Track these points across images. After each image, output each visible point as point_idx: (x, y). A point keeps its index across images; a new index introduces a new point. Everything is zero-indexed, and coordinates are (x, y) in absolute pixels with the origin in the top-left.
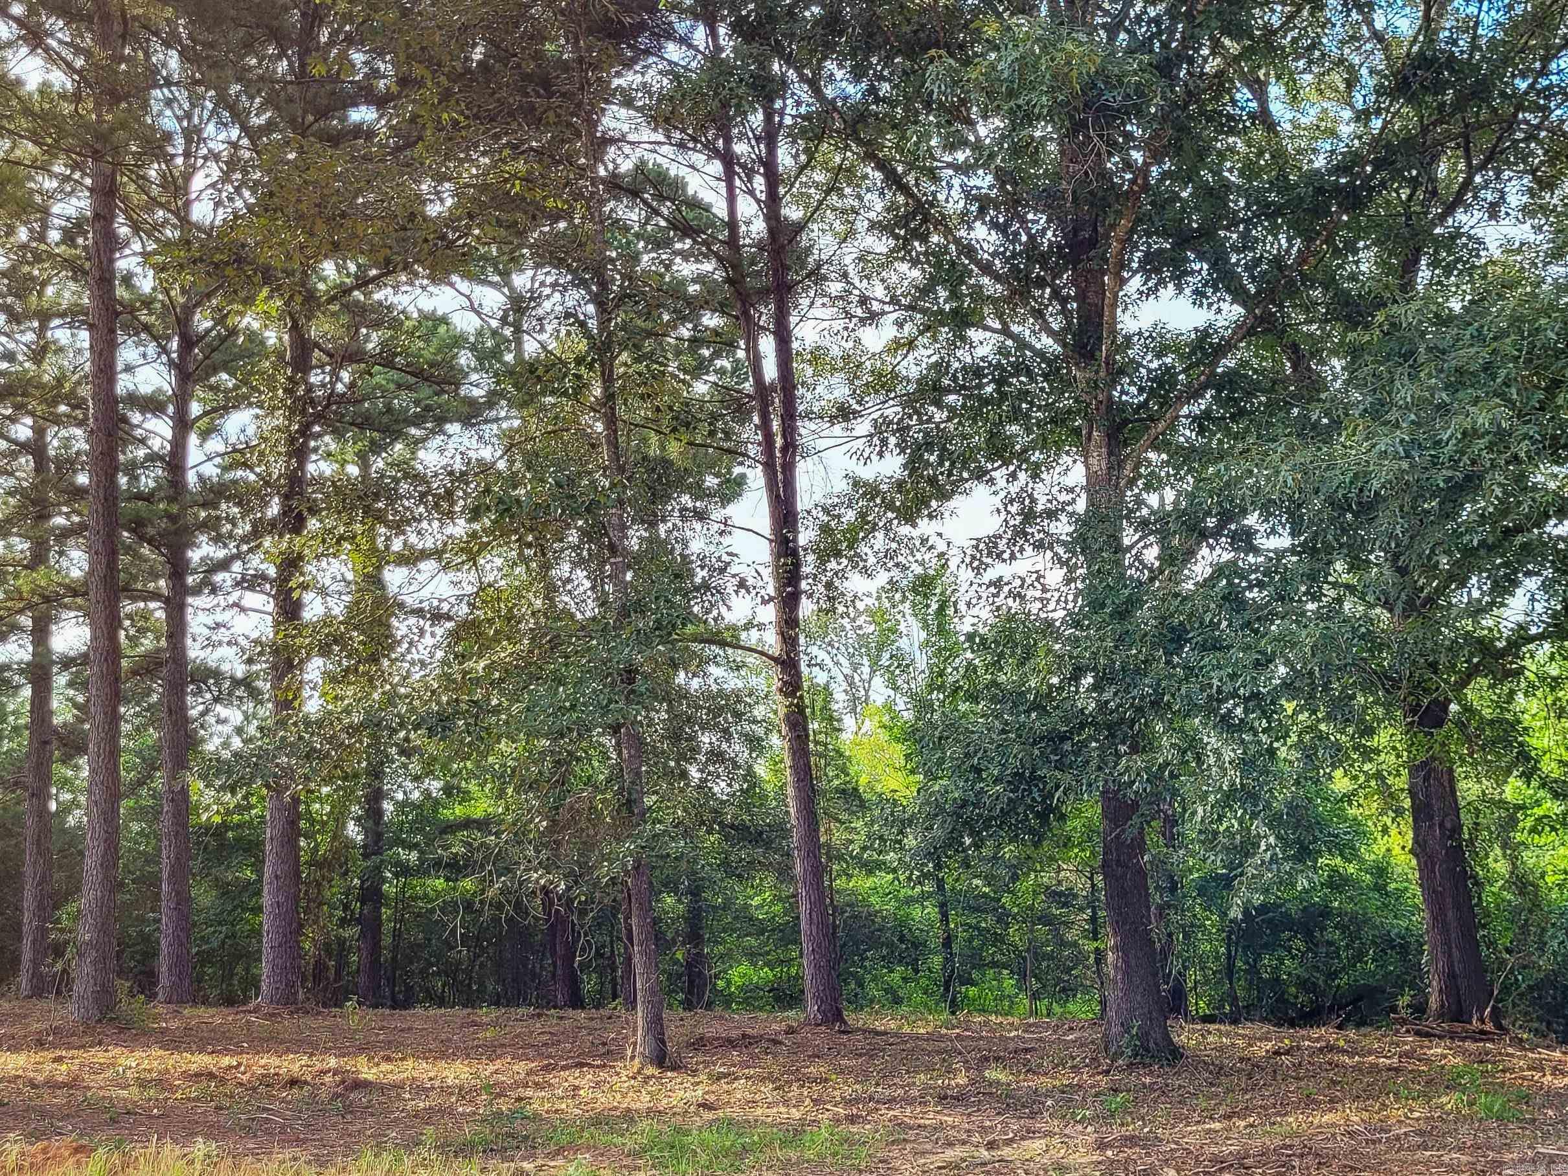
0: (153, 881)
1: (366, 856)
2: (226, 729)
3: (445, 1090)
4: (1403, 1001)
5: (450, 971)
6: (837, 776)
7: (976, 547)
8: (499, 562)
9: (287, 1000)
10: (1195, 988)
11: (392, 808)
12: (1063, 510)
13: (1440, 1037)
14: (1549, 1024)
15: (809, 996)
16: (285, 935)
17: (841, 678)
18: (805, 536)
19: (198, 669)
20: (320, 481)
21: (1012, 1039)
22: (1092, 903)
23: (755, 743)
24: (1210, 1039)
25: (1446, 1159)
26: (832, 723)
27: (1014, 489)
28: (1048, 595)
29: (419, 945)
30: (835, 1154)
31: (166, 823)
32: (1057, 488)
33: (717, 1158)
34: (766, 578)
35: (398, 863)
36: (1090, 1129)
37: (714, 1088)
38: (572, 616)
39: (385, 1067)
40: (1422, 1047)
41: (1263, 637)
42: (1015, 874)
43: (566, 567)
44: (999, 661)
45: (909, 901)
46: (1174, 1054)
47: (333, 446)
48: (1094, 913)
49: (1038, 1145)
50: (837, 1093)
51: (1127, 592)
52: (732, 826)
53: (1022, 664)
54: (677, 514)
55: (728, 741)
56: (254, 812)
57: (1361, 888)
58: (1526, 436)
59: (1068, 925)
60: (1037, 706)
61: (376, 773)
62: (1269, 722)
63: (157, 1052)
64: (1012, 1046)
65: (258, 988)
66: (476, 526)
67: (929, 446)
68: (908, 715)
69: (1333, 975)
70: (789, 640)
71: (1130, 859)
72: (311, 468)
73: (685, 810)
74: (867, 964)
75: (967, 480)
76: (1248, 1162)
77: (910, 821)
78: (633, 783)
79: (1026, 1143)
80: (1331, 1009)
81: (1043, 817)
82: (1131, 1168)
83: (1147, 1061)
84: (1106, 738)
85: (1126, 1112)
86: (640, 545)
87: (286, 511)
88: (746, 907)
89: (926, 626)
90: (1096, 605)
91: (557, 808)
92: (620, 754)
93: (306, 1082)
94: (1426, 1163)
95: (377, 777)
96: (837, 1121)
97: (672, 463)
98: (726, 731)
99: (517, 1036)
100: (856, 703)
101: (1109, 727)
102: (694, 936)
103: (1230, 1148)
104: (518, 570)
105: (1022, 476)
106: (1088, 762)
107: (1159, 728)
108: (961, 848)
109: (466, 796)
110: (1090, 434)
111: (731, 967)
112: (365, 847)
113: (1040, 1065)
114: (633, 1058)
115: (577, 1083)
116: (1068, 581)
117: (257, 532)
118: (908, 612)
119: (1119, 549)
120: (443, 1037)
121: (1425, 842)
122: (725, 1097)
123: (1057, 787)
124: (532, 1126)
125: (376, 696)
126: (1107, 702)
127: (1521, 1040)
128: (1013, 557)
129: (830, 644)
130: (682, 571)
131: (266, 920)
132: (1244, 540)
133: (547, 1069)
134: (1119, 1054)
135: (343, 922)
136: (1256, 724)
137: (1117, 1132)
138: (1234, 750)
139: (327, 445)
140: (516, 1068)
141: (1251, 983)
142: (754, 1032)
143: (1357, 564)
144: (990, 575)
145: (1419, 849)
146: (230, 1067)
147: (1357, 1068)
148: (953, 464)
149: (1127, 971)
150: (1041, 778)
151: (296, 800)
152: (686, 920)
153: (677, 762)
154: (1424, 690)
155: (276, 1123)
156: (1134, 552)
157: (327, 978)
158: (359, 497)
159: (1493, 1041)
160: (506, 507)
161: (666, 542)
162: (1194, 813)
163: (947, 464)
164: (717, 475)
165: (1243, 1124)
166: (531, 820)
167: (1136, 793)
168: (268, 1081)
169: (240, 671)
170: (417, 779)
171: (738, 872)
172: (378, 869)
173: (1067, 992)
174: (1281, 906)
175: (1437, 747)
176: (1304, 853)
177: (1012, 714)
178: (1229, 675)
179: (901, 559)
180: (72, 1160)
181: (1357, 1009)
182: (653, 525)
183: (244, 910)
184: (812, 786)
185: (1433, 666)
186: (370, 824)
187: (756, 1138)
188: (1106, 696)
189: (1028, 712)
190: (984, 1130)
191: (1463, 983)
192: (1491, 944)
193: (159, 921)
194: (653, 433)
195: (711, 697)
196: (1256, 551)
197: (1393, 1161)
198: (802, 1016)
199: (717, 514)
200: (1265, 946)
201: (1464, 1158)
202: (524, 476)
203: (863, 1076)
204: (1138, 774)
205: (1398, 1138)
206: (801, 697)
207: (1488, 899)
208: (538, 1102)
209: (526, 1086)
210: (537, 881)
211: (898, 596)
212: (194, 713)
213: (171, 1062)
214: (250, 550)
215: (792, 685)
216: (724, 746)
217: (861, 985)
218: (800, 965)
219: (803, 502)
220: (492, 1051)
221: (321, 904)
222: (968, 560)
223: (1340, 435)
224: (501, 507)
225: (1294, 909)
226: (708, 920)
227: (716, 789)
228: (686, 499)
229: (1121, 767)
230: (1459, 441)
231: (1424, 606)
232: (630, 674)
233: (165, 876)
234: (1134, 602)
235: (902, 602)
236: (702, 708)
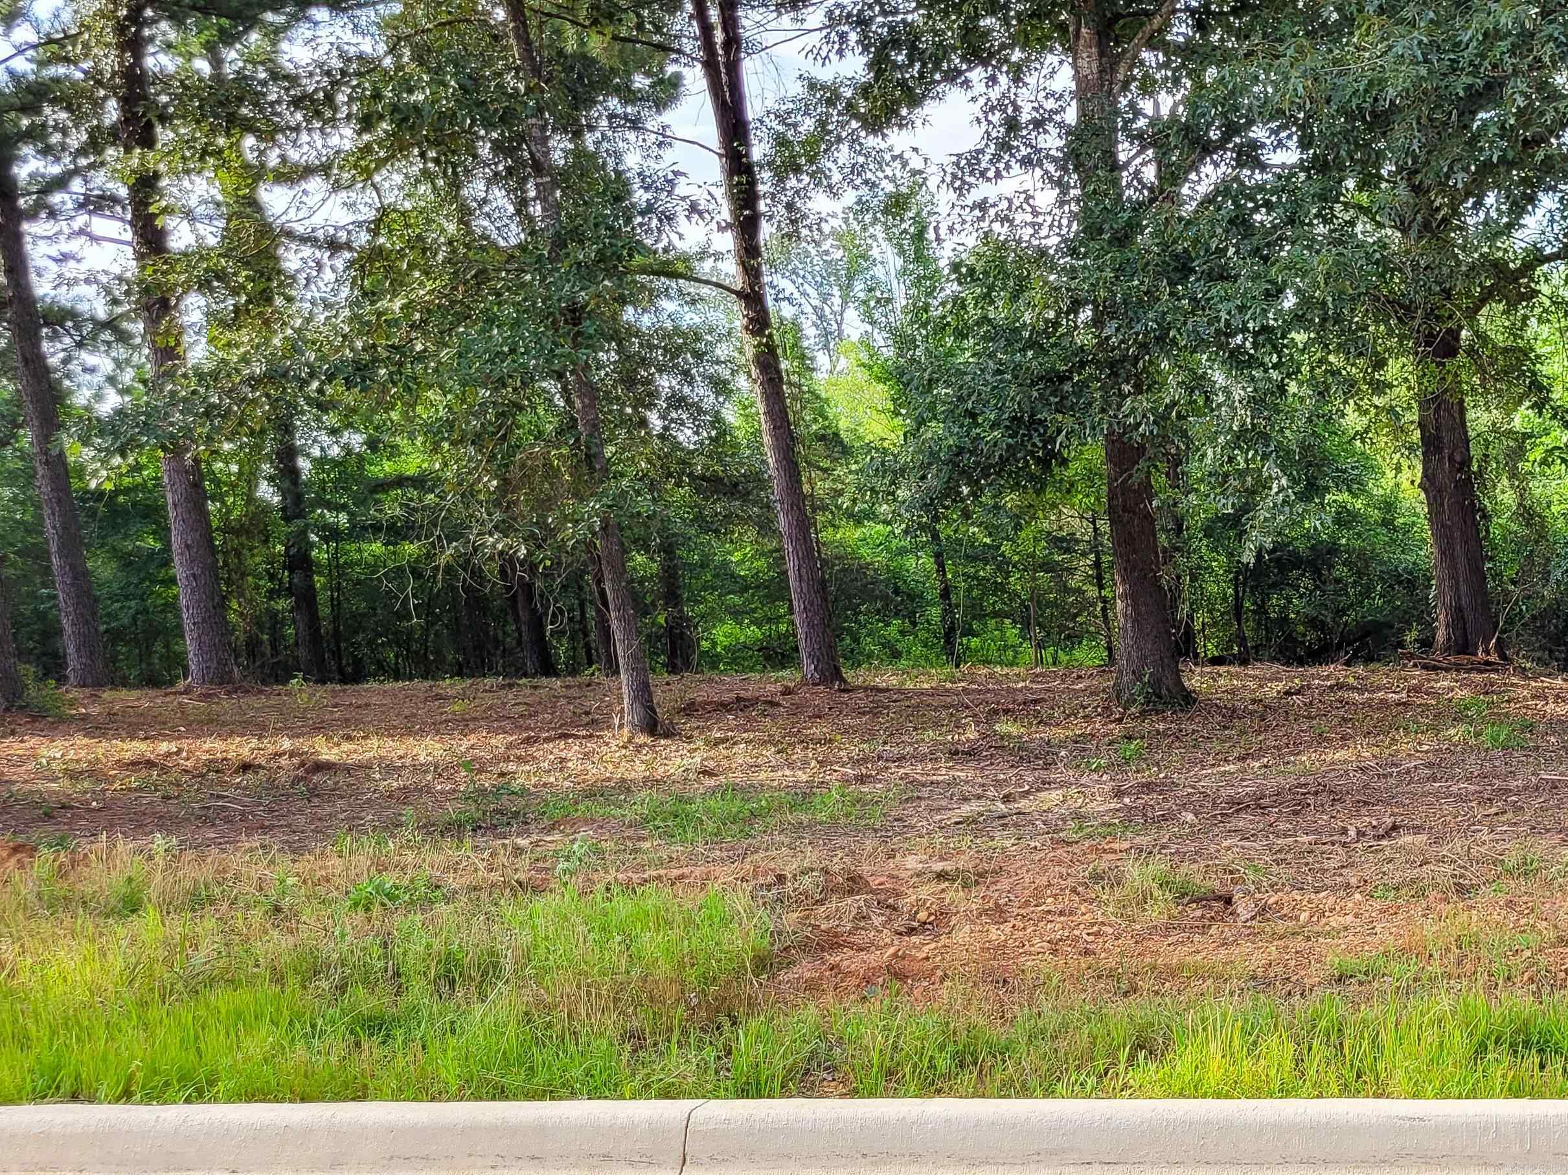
0: (39, 554)
1: (287, 519)
2: (98, 379)
3: (419, 769)
4: (1410, 636)
5: (402, 640)
6: (815, 420)
7: (957, 164)
8: (398, 179)
9: (221, 679)
10: (1203, 630)
11: (309, 466)
12: (1050, 120)
13: (1447, 670)
14: (1551, 651)
15: (803, 655)
16: (207, 610)
17: (809, 310)
18: (759, 150)
19: (50, 309)
20: (164, 80)
21: (1021, 690)
22: (1095, 547)
23: (721, 386)
24: (1221, 682)
25: (1454, 789)
26: (806, 364)
27: (995, 94)
28: (1040, 219)
29: (363, 615)
30: (848, 815)
31: (42, 488)
32: (1043, 94)
33: (725, 824)
34: (720, 201)
35: (325, 527)
36: (1105, 777)
37: (712, 753)
38: (494, 244)
39: (346, 746)
40: (1429, 681)
41: (1273, 264)
42: (1019, 524)
43: (481, 185)
44: (988, 294)
45: (902, 552)
46: (1187, 699)
47: (172, 36)
48: (1098, 558)
49: (1055, 795)
50: (843, 753)
51: (1126, 215)
52: (703, 478)
53: (1015, 297)
54: (604, 123)
55: (690, 384)
56: (145, 473)
57: (1368, 523)
58: (1551, 37)
59: (1071, 571)
60: (1032, 344)
61: (286, 428)
62: (1280, 357)
63: (81, 740)
64: (1020, 698)
65: (186, 669)
66: (366, 137)
67: (896, 44)
68: (889, 353)
69: (1340, 612)
70: (752, 273)
71: (1137, 504)
72: (149, 62)
73: (649, 461)
74: (861, 618)
75: (939, 82)
76: (1264, 802)
77: (902, 471)
78: (590, 435)
79: (1042, 794)
80: (1339, 647)
81: (1044, 463)
82: (1150, 814)
83: (1160, 707)
84: (1108, 377)
85: (1141, 758)
86: (566, 157)
87: (129, 117)
88: (725, 564)
89: (902, 252)
90: (1092, 230)
91: (506, 465)
92: (568, 401)
93: (260, 766)
94: (1436, 794)
95: (287, 431)
96: (846, 781)
97: (594, 61)
98: (686, 373)
99: (490, 708)
100: (829, 337)
101: (1112, 365)
102: (672, 596)
103: (1246, 789)
104: (422, 189)
105: (1003, 79)
106: (1090, 404)
107: (1165, 365)
108: (958, 497)
109: (394, 452)
110: (1078, 31)
111: (714, 626)
112: (283, 509)
113: (1051, 716)
114: (621, 726)
115: (563, 755)
116: (1062, 203)
117: (94, 145)
118: (881, 235)
119: (1115, 167)
120: (407, 712)
121: (1434, 475)
122: (725, 763)
123: (1059, 431)
124: (521, 802)
125: (276, 342)
126: (1108, 338)
127: (1524, 669)
128: (998, 175)
129: (794, 272)
130: (618, 189)
131: (183, 594)
132: (1249, 156)
133: (528, 741)
134: (1132, 701)
135: (272, 594)
136: (1267, 359)
137: (1133, 779)
138: (1244, 388)
139: (164, 34)
140: (493, 741)
141: (1259, 624)
142: (748, 695)
143: (1368, 182)
144: (975, 196)
145: (1429, 483)
146: (169, 754)
147: (1368, 704)
148: (924, 65)
149: (1137, 619)
150: (1041, 422)
151: (197, 461)
152: (661, 579)
153: (635, 408)
154: (1437, 318)
155: (235, 810)
156: (1131, 170)
157: (263, 655)
158: (221, 104)
159: (1497, 671)
160: (405, 117)
161: (594, 155)
162: (1204, 456)
163: (917, 66)
164: (648, 74)
165: (1257, 764)
166: (479, 479)
167: (1143, 436)
168: (216, 767)
169: (102, 313)
170: (333, 432)
171: (717, 527)
172: (303, 533)
173: (1073, 639)
174: (1290, 543)
175: (1450, 378)
176: (1311, 490)
177: (1005, 353)
178: (1238, 307)
179: (869, 175)
180: (13, 860)
181: (1364, 645)
182: (577, 134)
183: (154, 582)
184: (790, 432)
185: (1447, 294)
186: (287, 484)
187: (763, 803)
188: (1107, 331)
189: (1023, 350)
190: (998, 784)
191: (1469, 616)
192: (1497, 575)
193: (55, 597)
194: (568, 25)
195: (668, 336)
196: (1263, 167)
197: (1403, 794)
198: (799, 676)
199: (653, 123)
200: (1274, 586)
201: (1472, 788)
202: (420, 79)
203: (869, 735)
204: (1144, 416)
205: (1408, 772)
206: (770, 336)
207: (1495, 531)
208: (523, 777)
209: (508, 760)
210: (494, 546)
211: (868, 218)
212: (54, 361)
213: (100, 751)
214: (92, 166)
215: (759, 322)
216: (686, 390)
217: (856, 640)
218: (792, 623)
219: (753, 109)
220: (465, 724)
221: (244, 575)
222: (948, 179)
223: (1351, 34)
224: (397, 116)
225: (1301, 547)
226: (685, 578)
227: (681, 438)
228: (614, 103)
229: (1126, 408)
230: (1480, 43)
231: (1439, 226)
232: (575, 314)
233: (54, 548)
234: (1134, 227)
235: (873, 224)
236: (657, 347)
